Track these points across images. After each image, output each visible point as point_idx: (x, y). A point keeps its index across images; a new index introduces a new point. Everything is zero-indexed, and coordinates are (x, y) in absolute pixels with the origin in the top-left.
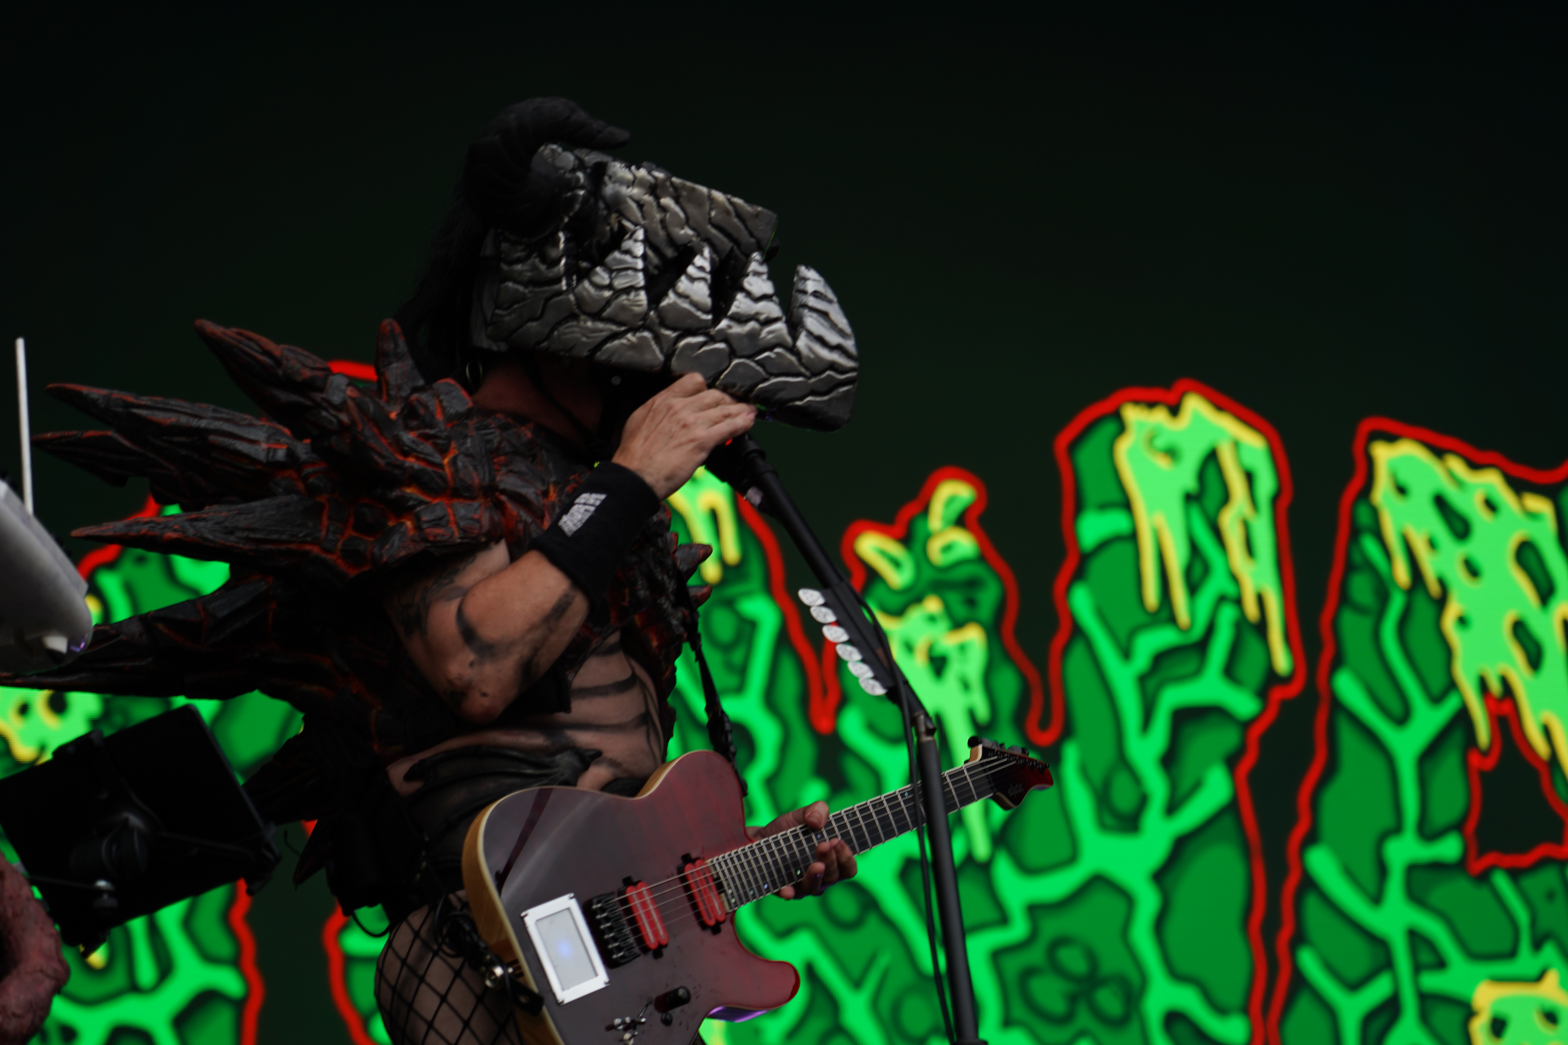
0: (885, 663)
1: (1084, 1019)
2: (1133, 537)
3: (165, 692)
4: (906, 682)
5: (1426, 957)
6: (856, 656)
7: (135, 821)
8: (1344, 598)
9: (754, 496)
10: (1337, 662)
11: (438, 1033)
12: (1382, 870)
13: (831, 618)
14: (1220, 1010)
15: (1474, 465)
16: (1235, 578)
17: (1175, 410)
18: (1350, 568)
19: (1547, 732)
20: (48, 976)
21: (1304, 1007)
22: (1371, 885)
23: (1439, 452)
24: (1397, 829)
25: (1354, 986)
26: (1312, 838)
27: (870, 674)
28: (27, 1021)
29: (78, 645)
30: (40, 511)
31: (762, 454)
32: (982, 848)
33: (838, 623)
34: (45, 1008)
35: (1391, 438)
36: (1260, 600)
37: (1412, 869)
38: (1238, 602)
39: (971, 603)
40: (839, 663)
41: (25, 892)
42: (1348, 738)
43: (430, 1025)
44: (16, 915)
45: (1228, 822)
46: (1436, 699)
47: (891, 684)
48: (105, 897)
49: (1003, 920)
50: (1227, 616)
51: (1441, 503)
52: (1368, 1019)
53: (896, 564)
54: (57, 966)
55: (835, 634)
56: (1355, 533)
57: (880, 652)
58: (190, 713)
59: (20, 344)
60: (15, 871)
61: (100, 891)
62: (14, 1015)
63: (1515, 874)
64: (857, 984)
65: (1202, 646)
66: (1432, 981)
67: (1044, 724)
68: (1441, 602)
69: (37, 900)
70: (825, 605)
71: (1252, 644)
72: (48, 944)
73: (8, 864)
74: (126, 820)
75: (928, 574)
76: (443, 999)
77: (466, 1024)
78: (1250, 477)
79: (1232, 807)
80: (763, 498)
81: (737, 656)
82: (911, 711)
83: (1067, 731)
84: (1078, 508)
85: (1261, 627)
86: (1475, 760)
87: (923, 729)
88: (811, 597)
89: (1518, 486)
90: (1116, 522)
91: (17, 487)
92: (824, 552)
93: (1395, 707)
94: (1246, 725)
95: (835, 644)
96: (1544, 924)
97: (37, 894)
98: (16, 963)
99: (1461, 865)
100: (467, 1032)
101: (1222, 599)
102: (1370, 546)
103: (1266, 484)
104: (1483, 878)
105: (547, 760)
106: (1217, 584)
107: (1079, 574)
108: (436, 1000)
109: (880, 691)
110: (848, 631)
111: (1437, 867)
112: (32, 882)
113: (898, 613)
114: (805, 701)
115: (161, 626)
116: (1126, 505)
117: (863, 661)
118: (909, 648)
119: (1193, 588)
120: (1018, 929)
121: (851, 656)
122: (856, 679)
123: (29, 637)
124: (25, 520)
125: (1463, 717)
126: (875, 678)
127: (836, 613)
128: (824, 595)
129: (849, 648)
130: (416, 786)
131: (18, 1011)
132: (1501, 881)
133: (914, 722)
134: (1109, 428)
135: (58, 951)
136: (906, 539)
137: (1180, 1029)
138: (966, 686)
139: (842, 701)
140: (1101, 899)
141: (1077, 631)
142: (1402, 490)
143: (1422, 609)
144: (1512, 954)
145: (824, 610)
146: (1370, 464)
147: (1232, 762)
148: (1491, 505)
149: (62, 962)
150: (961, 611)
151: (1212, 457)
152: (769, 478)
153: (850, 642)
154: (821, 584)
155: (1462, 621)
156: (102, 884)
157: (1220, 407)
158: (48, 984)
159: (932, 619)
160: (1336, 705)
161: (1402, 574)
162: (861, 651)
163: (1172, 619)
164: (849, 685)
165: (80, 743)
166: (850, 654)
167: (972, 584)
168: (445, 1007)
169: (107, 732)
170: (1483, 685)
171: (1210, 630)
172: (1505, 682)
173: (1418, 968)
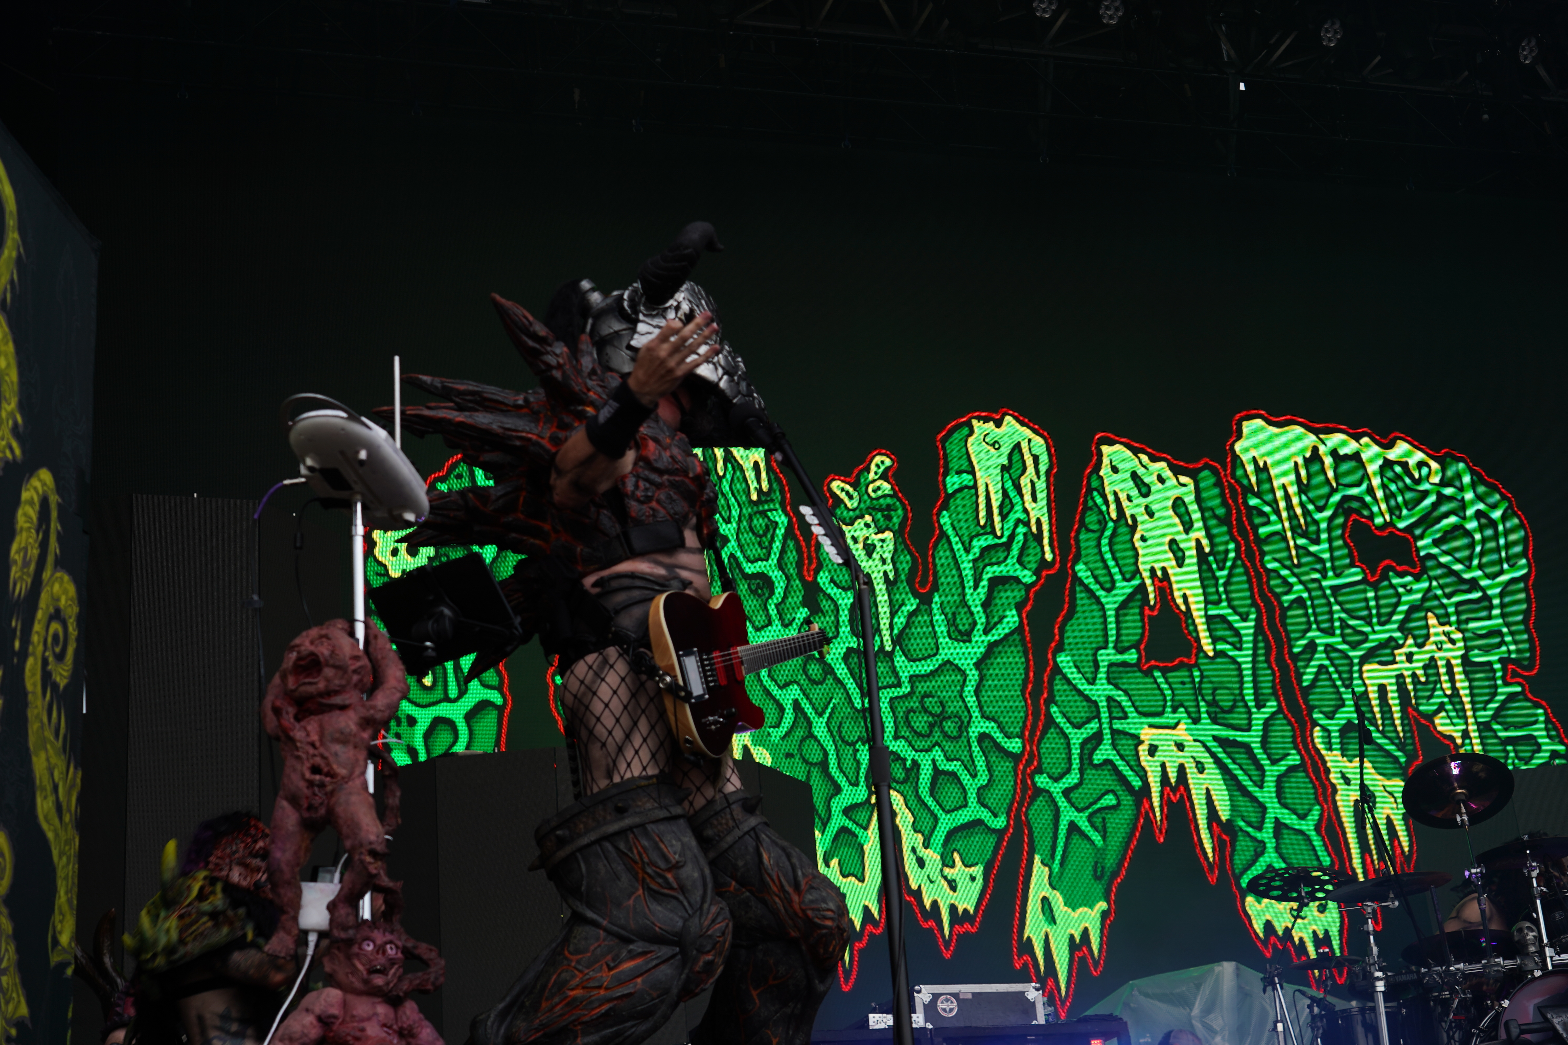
0: (844, 546)
1: (937, 736)
2: (975, 486)
3: (466, 543)
4: (854, 557)
5: (1117, 713)
6: (829, 542)
7: (447, 611)
8: (1083, 525)
9: (778, 456)
10: (1078, 558)
11: (602, 724)
12: (1096, 666)
13: (816, 521)
14: (1009, 736)
15: (1154, 459)
16: (1026, 511)
17: (999, 424)
18: (1086, 509)
19: (1185, 597)
20: (399, 691)
21: (1052, 733)
22: (1090, 675)
23: (1135, 451)
24: (1105, 647)
25: (1078, 727)
26: (1060, 649)
27: (835, 552)
28: (386, 714)
29: (420, 518)
30: (403, 448)
31: (783, 434)
32: (888, 647)
33: (820, 525)
34: (397, 707)
35: (1111, 443)
36: (1039, 522)
37: (1111, 665)
38: (1027, 524)
39: (888, 518)
40: (818, 545)
41: (388, 646)
42: (1080, 595)
43: (598, 719)
44: (383, 658)
45: (1016, 636)
46: (1128, 580)
47: (846, 557)
48: (430, 651)
49: (899, 684)
50: (1021, 529)
51: (1134, 476)
52: (1084, 743)
53: (851, 497)
54: (402, 685)
55: (818, 530)
56: (1090, 491)
57: (841, 540)
58: (478, 557)
59: (397, 359)
60: (383, 635)
61: (427, 648)
62: (380, 711)
63: (1164, 672)
64: (820, 715)
65: (1008, 545)
66: (1118, 725)
67: (923, 584)
68: (1134, 528)
69: (394, 651)
70: (814, 515)
71: (1033, 544)
72: (399, 674)
73: (380, 631)
74: (442, 612)
75: (866, 502)
76: (607, 705)
77: (618, 720)
78: (1036, 459)
79: (1019, 629)
80: (783, 458)
81: (766, 541)
82: (856, 572)
83: (935, 588)
84: (946, 473)
85: (1039, 538)
86: (1146, 610)
87: (862, 581)
88: (806, 510)
89: (1176, 470)
90: (967, 479)
91: (392, 434)
92: (814, 487)
93: (1107, 584)
94: (1029, 587)
95: (817, 536)
96: (1178, 699)
97: (394, 647)
98: (382, 683)
99: (1137, 665)
100: (618, 725)
101: (1019, 521)
102: (1097, 497)
103: (1044, 464)
104: (1148, 673)
105: (667, 583)
106: (1017, 513)
107: (945, 507)
108: (603, 706)
109: (840, 561)
110: (825, 529)
111: (1124, 665)
112: (392, 641)
113: (851, 523)
114: (799, 566)
115: (471, 495)
116: (972, 472)
117: (832, 545)
118: (856, 541)
119: (1003, 517)
120: (906, 688)
121: (826, 542)
122: (827, 554)
123: (395, 513)
124: (395, 450)
125: (1142, 586)
126: (838, 554)
127: (819, 519)
128: (813, 509)
129: (825, 538)
130: (597, 590)
131: (382, 709)
132: (1157, 673)
133: (857, 578)
134: (965, 430)
135: (404, 678)
136: (855, 485)
137: (987, 743)
138: (884, 562)
139: (820, 566)
140: (949, 674)
141: (943, 534)
142: (1115, 470)
143: (1123, 531)
144: (1162, 714)
145: (813, 517)
146: (1100, 454)
147: (1019, 607)
148: (1161, 479)
149: (406, 684)
150: (882, 522)
151: (1018, 446)
152: (786, 447)
153: (826, 535)
154: (812, 504)
155: (1143, 539)
156: (428, 644)
157: (1022, 424)
158: (398, 695)
159: (868, 526)
160: (1076, 579)
161: (1114, 513)
162: (831, 540)
163: (993, 532)
164: (823, 558)
165: (421, 570)
166: (825, 541)
167: (889, 508)
168: (607, 710)
169: (436, 563)
170: (1153, 570)
171: (1012, 536)
172: (1164, 570)
173: (1112, 718)
